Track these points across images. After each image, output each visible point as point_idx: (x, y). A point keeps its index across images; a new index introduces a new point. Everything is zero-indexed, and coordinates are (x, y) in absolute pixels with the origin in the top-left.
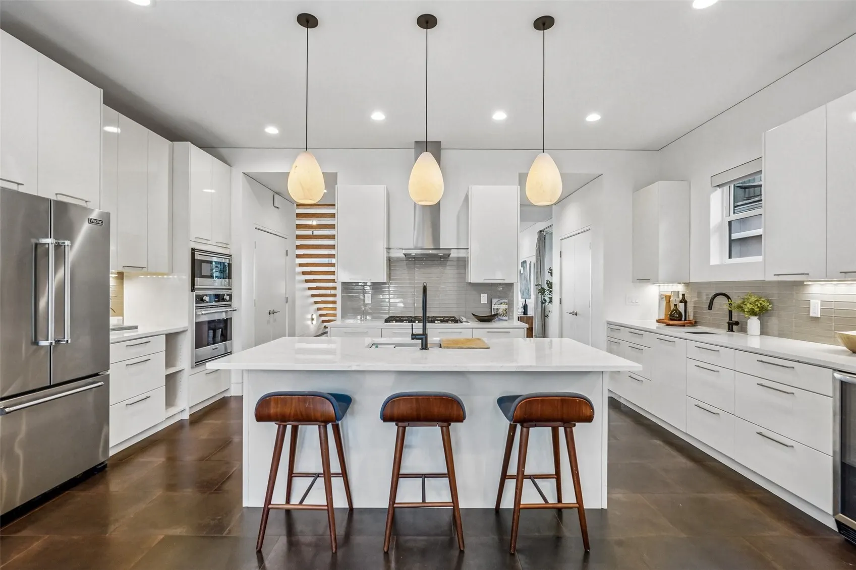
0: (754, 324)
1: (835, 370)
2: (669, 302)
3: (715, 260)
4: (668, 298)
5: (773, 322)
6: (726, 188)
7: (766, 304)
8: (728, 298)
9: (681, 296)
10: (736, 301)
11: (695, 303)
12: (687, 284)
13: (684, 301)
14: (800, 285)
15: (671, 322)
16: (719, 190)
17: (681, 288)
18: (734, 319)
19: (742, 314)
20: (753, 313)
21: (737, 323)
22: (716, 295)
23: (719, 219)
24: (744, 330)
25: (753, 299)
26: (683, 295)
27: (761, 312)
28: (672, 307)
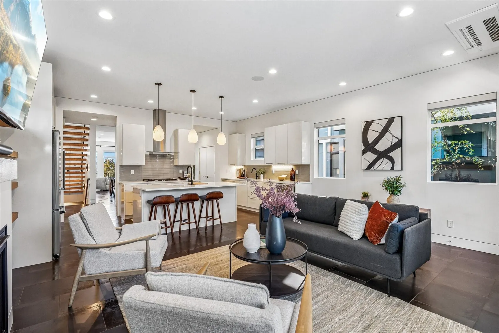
0: (262, 176)
1: (277, 183)
2: (240, 171)
3: (252, 159)
4: (240, 170)
5: (266, 175)
6: (255, 138)
7: (264, 171)
8: (256, 170)
9: (243, 170)
10: (258, 170)
11: (247, 171)
12: (245, 166)
13: (244, 171)
14: (270, 166)
15: (241, 177)
16: (253, 139)
17: (243, 167)
18: (257, 175)
19: (259, 174)
20: (262, 173)
21: (258, 176)
22: (253, 169)
23: (253, 147)
24: (259, 178)
25: (262, 170)
26: (244, 169)
27: (263, 173)
28: (241, 173)
